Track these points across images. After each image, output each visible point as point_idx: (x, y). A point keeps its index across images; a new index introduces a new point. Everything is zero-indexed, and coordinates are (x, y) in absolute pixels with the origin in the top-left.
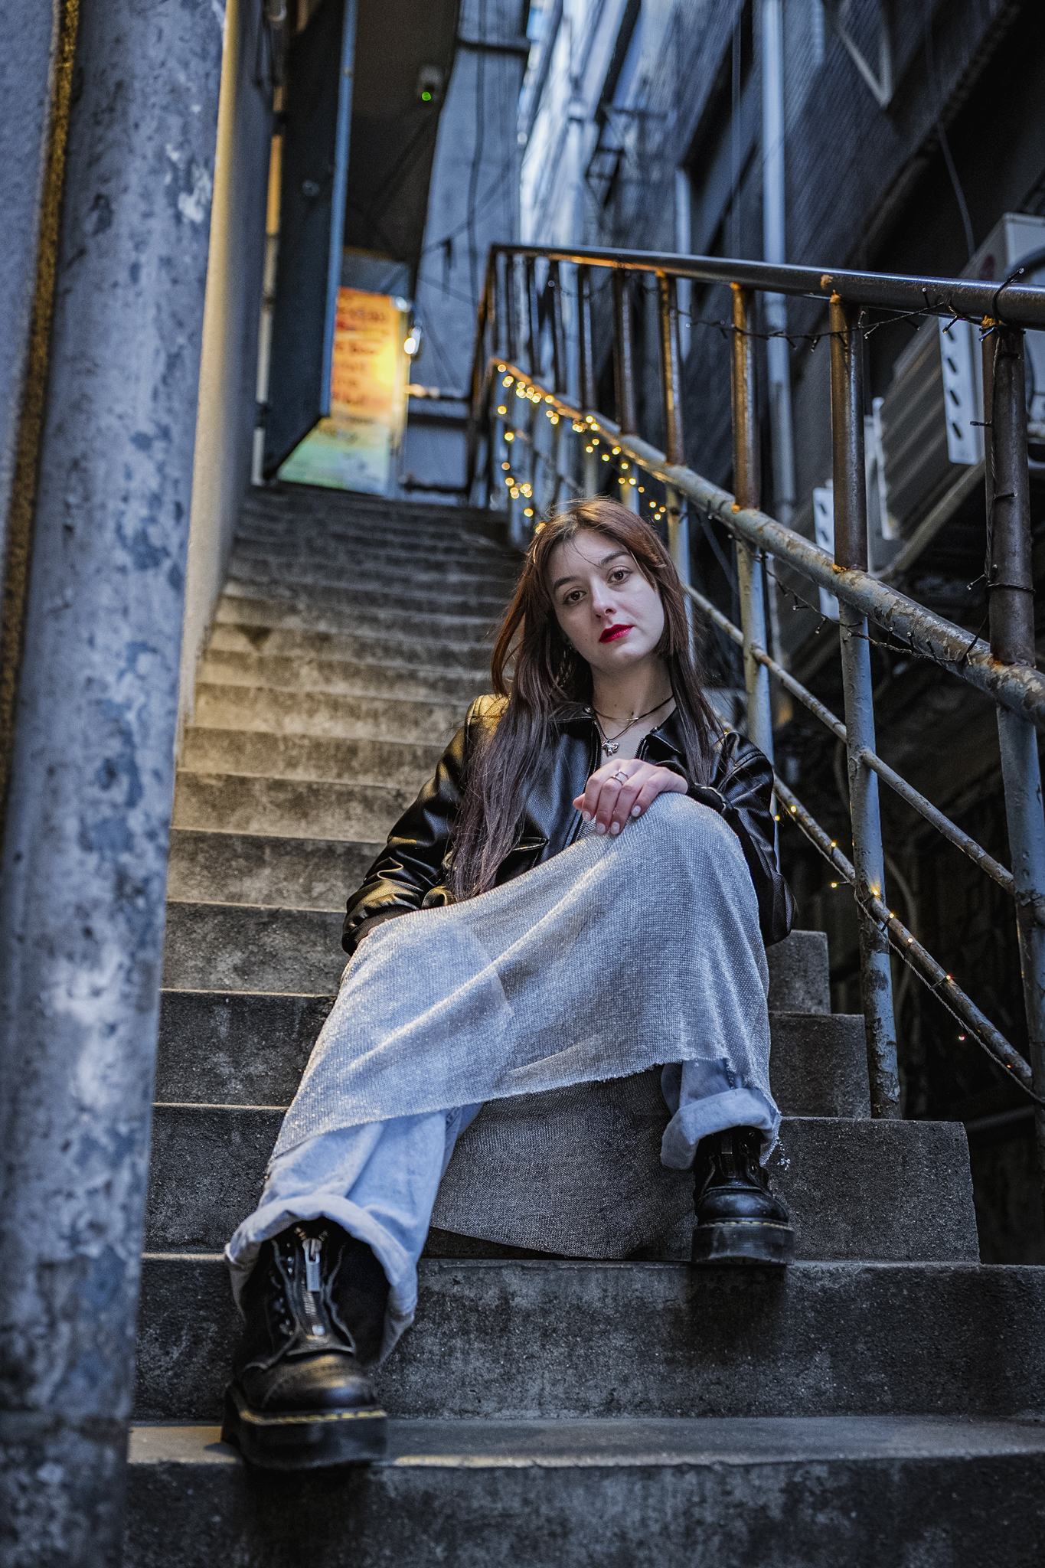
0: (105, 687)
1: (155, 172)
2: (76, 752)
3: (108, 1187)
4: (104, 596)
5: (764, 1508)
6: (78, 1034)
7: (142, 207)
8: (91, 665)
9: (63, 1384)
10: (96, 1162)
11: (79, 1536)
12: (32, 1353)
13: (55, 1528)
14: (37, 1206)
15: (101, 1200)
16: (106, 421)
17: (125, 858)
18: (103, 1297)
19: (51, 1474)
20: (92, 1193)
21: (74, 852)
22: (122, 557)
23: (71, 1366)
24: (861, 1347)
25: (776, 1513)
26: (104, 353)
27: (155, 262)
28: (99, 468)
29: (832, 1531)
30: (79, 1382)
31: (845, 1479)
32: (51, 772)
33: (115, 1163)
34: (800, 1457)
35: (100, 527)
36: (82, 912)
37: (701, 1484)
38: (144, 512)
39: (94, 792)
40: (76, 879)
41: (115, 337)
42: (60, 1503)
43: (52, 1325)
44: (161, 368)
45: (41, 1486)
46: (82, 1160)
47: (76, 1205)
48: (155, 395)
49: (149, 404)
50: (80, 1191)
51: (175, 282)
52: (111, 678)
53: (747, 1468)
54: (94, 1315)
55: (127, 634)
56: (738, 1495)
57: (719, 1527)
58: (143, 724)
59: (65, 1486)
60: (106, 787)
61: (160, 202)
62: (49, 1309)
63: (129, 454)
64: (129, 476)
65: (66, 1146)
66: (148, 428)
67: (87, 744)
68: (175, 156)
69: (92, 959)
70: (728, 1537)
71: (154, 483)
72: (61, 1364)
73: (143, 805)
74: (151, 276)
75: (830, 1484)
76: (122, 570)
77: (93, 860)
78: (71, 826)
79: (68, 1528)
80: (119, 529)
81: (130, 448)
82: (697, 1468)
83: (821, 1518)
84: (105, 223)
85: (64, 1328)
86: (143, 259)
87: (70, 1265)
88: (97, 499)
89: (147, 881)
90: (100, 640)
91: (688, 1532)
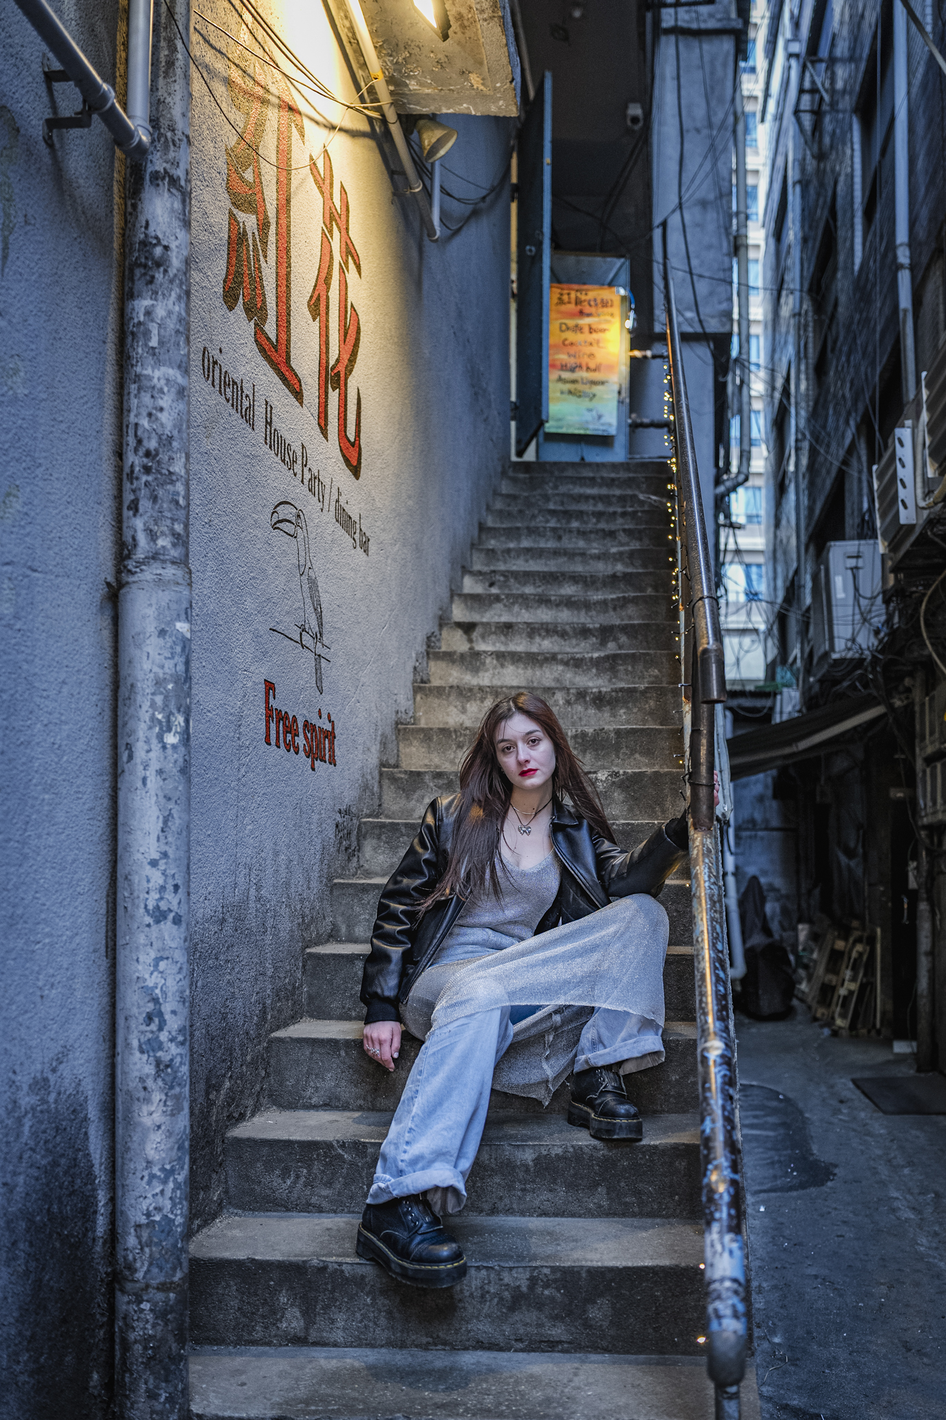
0: (145, 980)
1: (150, 728)
2: (135, 1011)
3: (162, 1192)
4: (142, 939)
5: (519, 1287)
6: (146, 1131)
7: (146, 747)
8: (138, 971)
9: (148, 1272)
10: (155, 1182)
11: (159, 1328)
12: (135, 1260)
13: (149, 1326)
14: (133, 1201)
15: (159, 1198)
16: (138, 856)
17: (159, 1054)
18: (163, 1236)
19: (146, 1306)
20: (153, 1196)
21: (138, 1054)
22: (148, 920)
23: (151, 1264)
24: (622, 1184)
25: (524, 1289)
26: (134, 823)
27: (154, 773)
28: (135, 879)
29: (552, 1299)
30: (155, 1270)
31: (558, 1275)
32: (126, 1019)
33: (165, 1182)
34: (538, 1263)
35: (138, 907)
36: (142, 1080)
37: (488, 1276)
38: (157, 896)
39: (144, 1028)
40: (138, 1066)
41: (138, 815)
42: (150, 1317)
43: (142, 1249)
44: (161, 824)
45: (142, 1311)
46: (149, 1183)
47: (148, 1201)
48: (158, 840)
49: (156, 844)
50: (149, 1195)
51: (164, 780)
52: (147, 976)
53: (511, 1269)
54: (159, 1244)
55: (153, 955)
56: (506, 1280)
57: (496, 1295)
58: (164, 993)
59: (151, 1310)
60: (148, 1025)
61: (154, 741)
62: (140, 1243)
63: (148, 870)
64: (148, 881)
65: (142, 1178)
66: (156, 856)
67: (139, 1007)
68: (160, 717)
69: (147, 1101)
70: (501, 1299)
71: (161, 882)
72: (146, 1264)
73: (166, 1028)
74: (153, 782)
75: (551, 1277)
76: (149, 926)
77: (145, 1057)
78: (135, 1043)
79: (154, 1326)
80: (146, 906)
81: (148, 867)
82: (487, 1268)
83: (546, 1292)
84: (131, 757)
85: (147, 1250)
86: (148, 773)
87: (147, 1225)
88: (135, 894)
89: (172, 1060)
90: (141, 960)
91: (483, 1296)
